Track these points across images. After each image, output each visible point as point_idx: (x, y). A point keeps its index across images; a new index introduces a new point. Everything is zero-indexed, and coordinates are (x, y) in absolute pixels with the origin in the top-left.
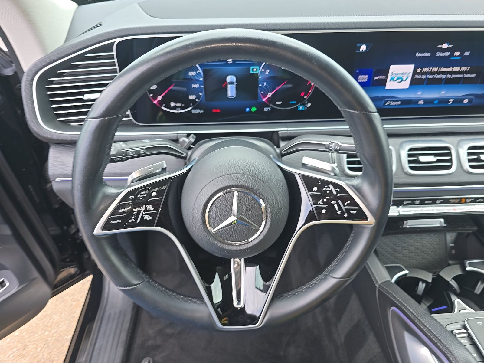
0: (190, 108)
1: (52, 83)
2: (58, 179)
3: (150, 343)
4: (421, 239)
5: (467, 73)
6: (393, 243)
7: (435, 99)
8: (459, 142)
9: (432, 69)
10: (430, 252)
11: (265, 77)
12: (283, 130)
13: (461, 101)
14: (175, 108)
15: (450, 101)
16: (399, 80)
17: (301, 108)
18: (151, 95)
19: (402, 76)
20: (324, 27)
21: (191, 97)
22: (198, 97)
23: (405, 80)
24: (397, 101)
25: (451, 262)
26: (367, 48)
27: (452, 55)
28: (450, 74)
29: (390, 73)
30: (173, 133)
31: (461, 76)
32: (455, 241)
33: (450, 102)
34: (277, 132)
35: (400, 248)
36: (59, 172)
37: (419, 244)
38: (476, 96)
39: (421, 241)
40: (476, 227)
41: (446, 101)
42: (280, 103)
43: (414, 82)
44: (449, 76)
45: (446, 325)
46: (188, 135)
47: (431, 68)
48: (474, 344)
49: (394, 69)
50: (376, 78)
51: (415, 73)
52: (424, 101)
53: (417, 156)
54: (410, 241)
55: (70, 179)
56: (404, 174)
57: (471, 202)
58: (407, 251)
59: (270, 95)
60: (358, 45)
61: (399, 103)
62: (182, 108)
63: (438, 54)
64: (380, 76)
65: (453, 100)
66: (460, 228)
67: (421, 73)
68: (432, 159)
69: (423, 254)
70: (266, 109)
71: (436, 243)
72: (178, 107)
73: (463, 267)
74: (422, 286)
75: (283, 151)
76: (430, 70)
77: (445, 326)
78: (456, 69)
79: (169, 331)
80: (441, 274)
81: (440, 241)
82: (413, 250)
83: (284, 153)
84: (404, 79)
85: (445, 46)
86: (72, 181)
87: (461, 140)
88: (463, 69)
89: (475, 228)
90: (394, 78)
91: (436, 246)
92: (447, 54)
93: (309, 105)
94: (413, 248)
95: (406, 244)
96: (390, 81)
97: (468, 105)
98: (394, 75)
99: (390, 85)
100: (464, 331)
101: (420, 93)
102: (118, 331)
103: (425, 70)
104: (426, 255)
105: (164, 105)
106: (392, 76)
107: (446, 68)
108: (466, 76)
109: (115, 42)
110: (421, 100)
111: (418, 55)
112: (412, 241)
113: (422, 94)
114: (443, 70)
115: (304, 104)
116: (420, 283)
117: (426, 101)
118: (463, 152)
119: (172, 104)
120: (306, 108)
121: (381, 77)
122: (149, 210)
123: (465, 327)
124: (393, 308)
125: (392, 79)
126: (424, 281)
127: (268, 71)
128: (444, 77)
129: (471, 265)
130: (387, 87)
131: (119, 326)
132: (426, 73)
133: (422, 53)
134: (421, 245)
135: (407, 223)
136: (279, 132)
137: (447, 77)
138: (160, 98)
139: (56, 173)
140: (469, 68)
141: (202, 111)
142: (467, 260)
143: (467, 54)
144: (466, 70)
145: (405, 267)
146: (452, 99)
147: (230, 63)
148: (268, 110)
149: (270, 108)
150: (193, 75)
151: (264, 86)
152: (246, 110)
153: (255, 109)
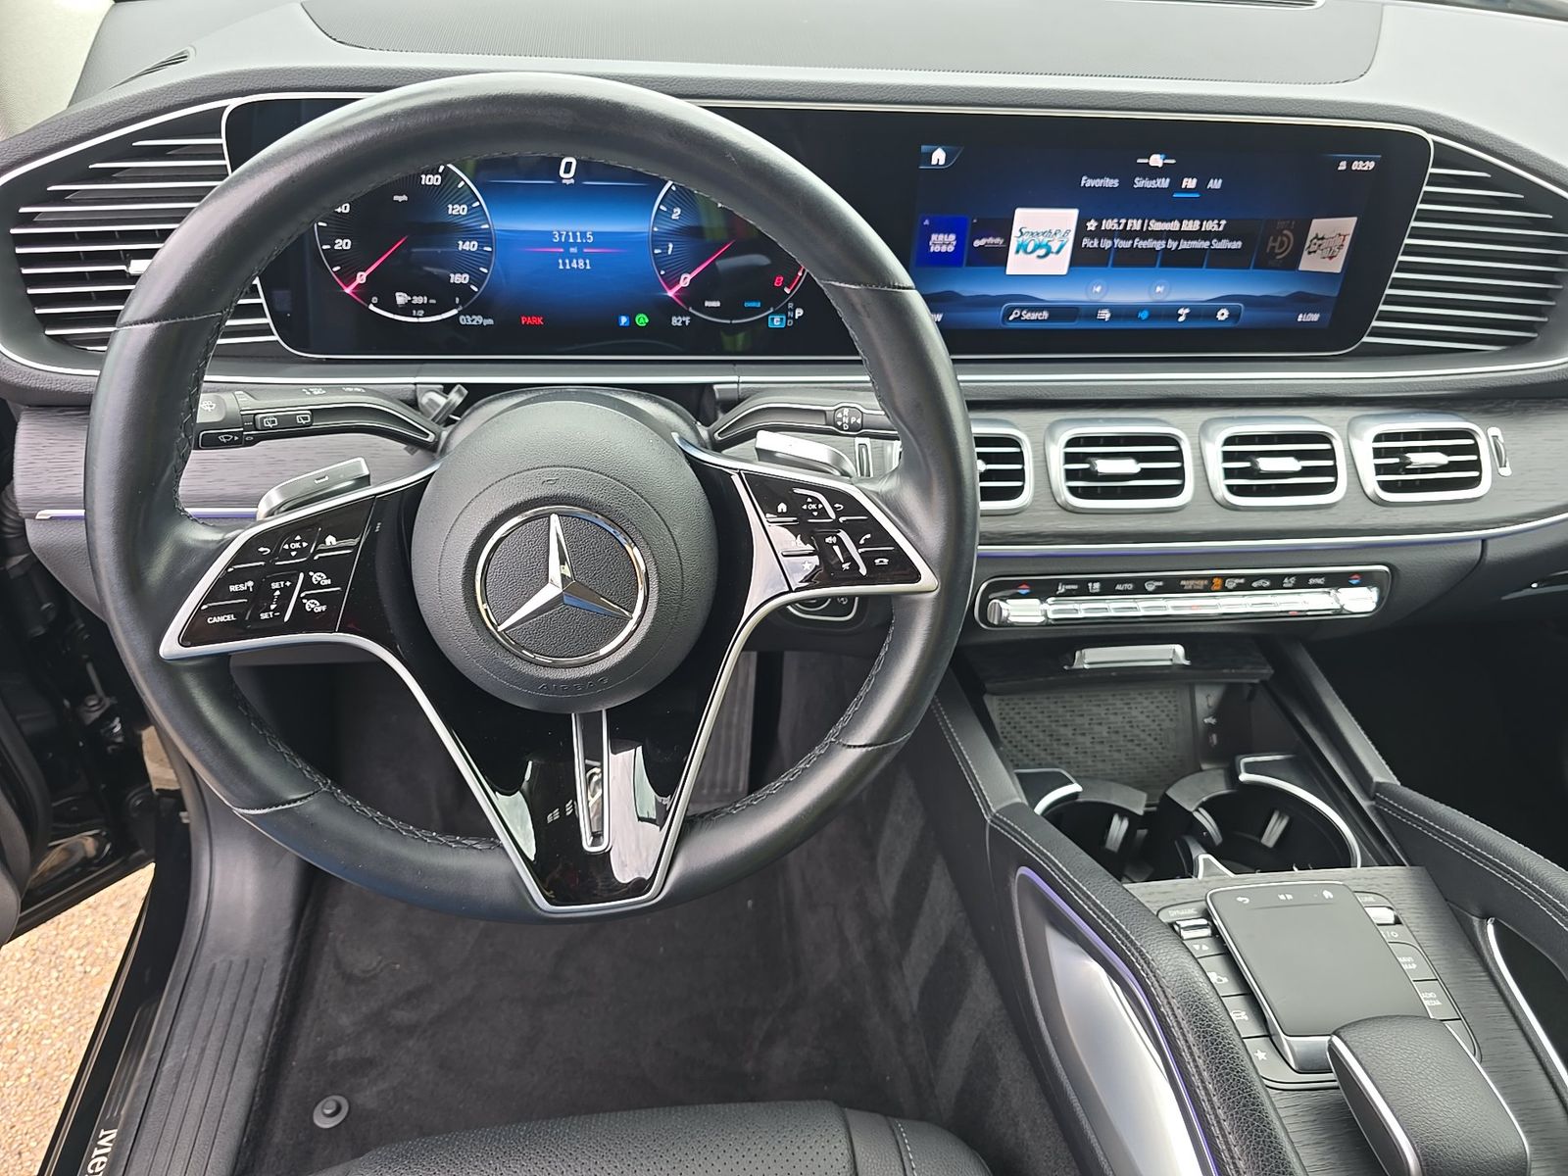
0: (454, 312)
1: (29, 220)
2: (44, 514)
3: (342, 1052)
4: (1129, 704)
5: (1219, 236)
6: (1050, 717)
7: (1141, 308)
8: (1204, 427)
9: (1126, 224)
10: (1150, 740)
11: (667, 227)
12: (723, 381)
13: (1212, 314)
14: (408, 309)
15: (1180, 312)
16: (1042, 252)
17: (777, 322)
18: (336, 269)
19: (1047, 239)
20: (830, 94)
21: (458, 278)
22: (478, 278)
23: (1058, 252)
24: (1040, 309)
25: (1205, 766)
26: (947, 159)
27: (1176, 185)
28: (1174, 240)
29: (1015, 232)
30: (403, 381)
31: (1205, 244)
32: (1218, 712)
33: (1181, 315)
34: (710, 385)
35: (1068, 732)
36: (47, 490)
37: (1119, 718)
38: (1249, 301)
39: (1126, 710)
40: (1269, 667)
41: (1171, 312)
42: (717, 304)
43: (1083, 259)
44: (1172, 244)
45: (1158, 909)
46: (447, 388)
47: (1123, 221)
48: (1226, 953)
49: (1027, 220)
50: (977, 243)
51: (1081, 231)
52: (1111, 312)
53: (1092, 459)
54: (1095, 710)
55: (81, 512)
56: (1058, 508)
57: (1239, 588)
58: (1087, 740)
59: (685, 280)
60: (924, 148)
61: (1045, 315)
62: (429, 310)
63: (1139, 183)
64: (988, 237)
65: (1187, 311)
66: (1225, 671)
67: (1099, 234)
68: (1131, 466)
69: (1130, 745)
70: (676, 321)
71: (1168, 716)
72: (418, 307)
73: (1232, 775)
74: (1118, 828)
75: (716, 434)
76: (1121, 227)
77: (1155, 913)
78: (1191, 225)
79: (402, 1016)
80: (1171, 793)
81: (1176, 710)
82: (1105, 734)
83: (720, 438)
84: (1054, 249)
85: (1156, 160)
86: (85, 518)
87: (1211, 420)
88: (1210, 226)
89: (1268, 671)
90: (1027, 245)
91: (1167, 724)
92: (1164, 183)
93: (799, 312)
94: (1104, 731)
95: (1085, 720)
96: (1017, 252)
97: (1230, 325)
98: (1025, 237)
99: (1016, 264)
100: (1204, 922)
101: (1098, 289)
102: (238, 1020)
103: (1109, 224)
104: (1138, 750)
105: (375, 300)
106: (1021, 239)
107: (1163, 221)
108: (1217, 245)
109: (226, 107)
110: (1104, 307)
111: (1087, 182)
112: (1102, 711)
113: (1105, 291)
114: (1156, 226)
115: (784, 311)
116: (1116, 819)
117: (1118, 312)
118: (1214, 451)
119: (401, 298)
120: (790, 323)
121: (991, 240)
122: (319, 586)
123: (1207, 915)
124: (1024, 870)
125: (1022, 248)
126: (1124, 813)
127: (678, 211)
128: (1159, 245)
129: (1251, 768)
130: (1012, 268)
131: (242, 1004)
132: (1110, 234)
133: (1096, 179)
134: (1127, 720)
135: (1082, 657)
136: (716, 387)
137: (1169, 247)
138: (361, 278)
139: (35, 493)
140: (1223, 222)
141: (490, 322)
142: (1241, 756)
143: (1215, 184)
144: (1216, 228)
145: (1074, 777)
146: (1185, 307)
147: (568, 182)
148: (684, 322)
149: (687, 320)
150: (461, 212)
151: (670, 253)
152: (618, 321)
153: (647, 321)
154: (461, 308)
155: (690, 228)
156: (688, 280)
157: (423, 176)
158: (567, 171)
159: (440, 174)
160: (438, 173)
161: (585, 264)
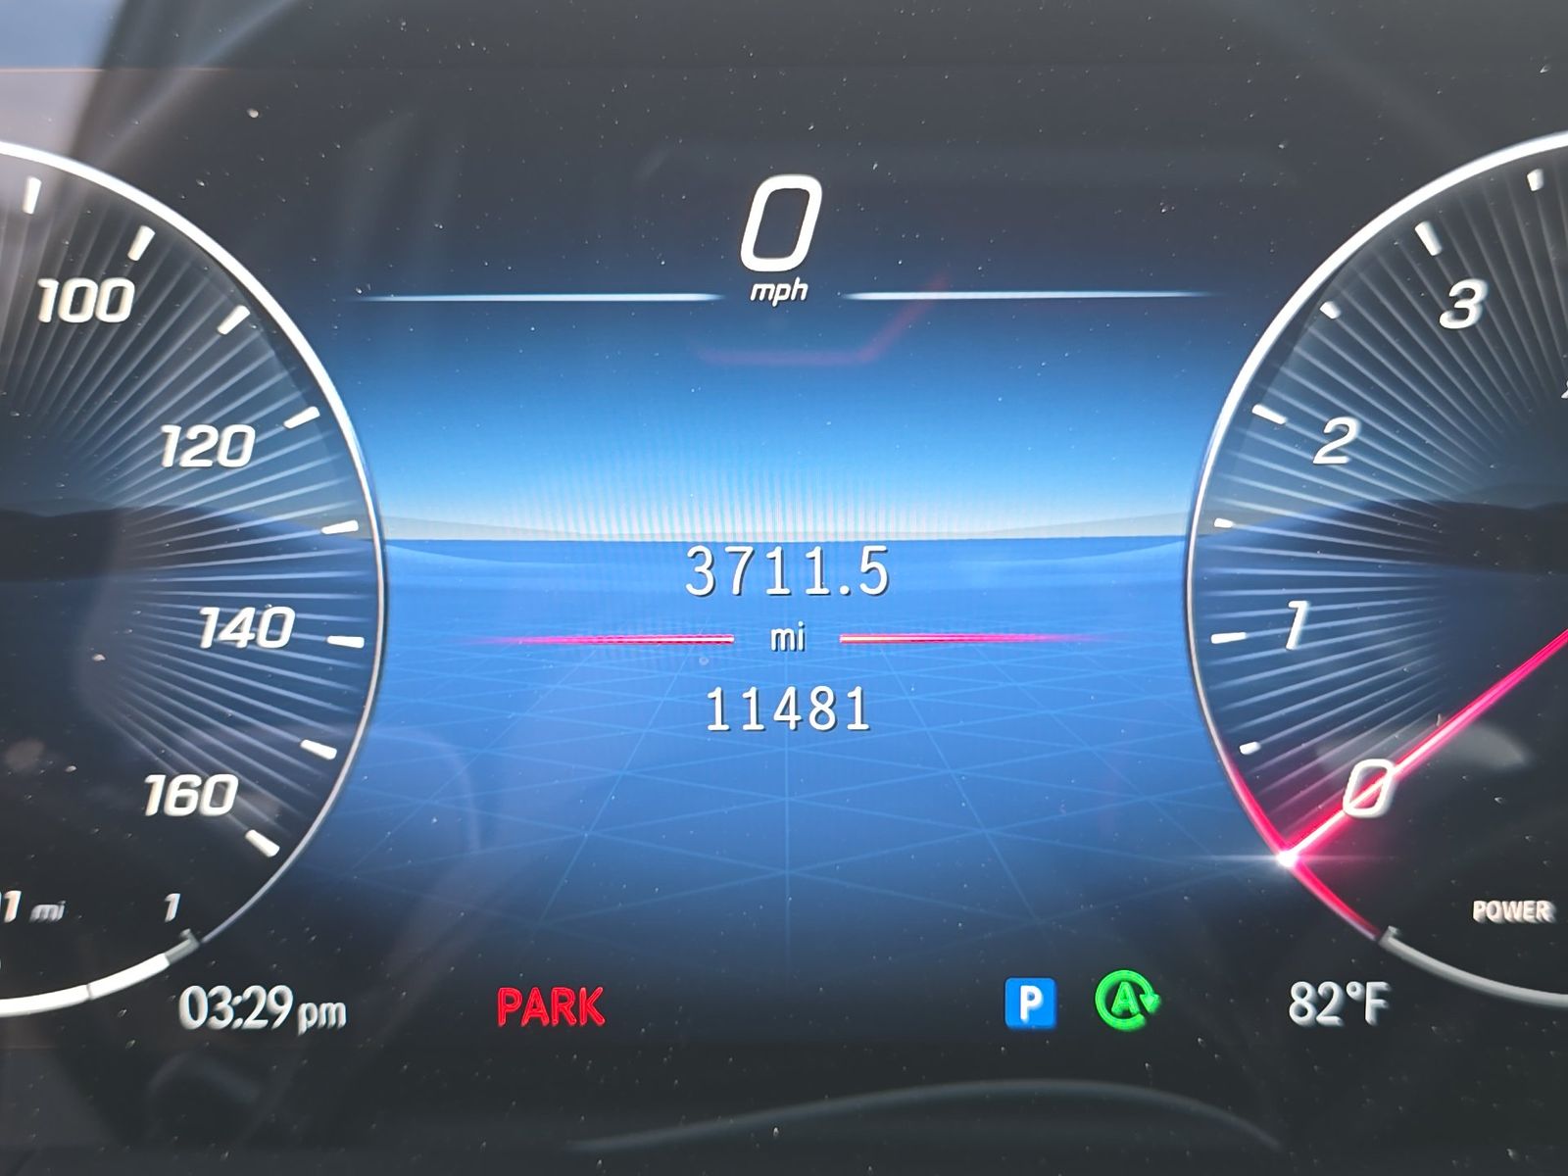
0: (154, 967)
21: (184, 796)
22: (285, 792)
59: (1372, 786)
70: (1310, 1004)
127: (1348, 425)
141: (333, 1013)
147: (777, 294)
148: (1352, 1009)
149: (1371, 996)
150: (223, 458)
151: (1292, 644)
152: (998, 1003)
153: (1151, 1001)
154: (187, 945)
155: (1412, 511)
156: (1385, 786)
157: (50, 285)
158: (773, 242)
159: (136, 273)
160: (119, 266)
161: (841, 705)
